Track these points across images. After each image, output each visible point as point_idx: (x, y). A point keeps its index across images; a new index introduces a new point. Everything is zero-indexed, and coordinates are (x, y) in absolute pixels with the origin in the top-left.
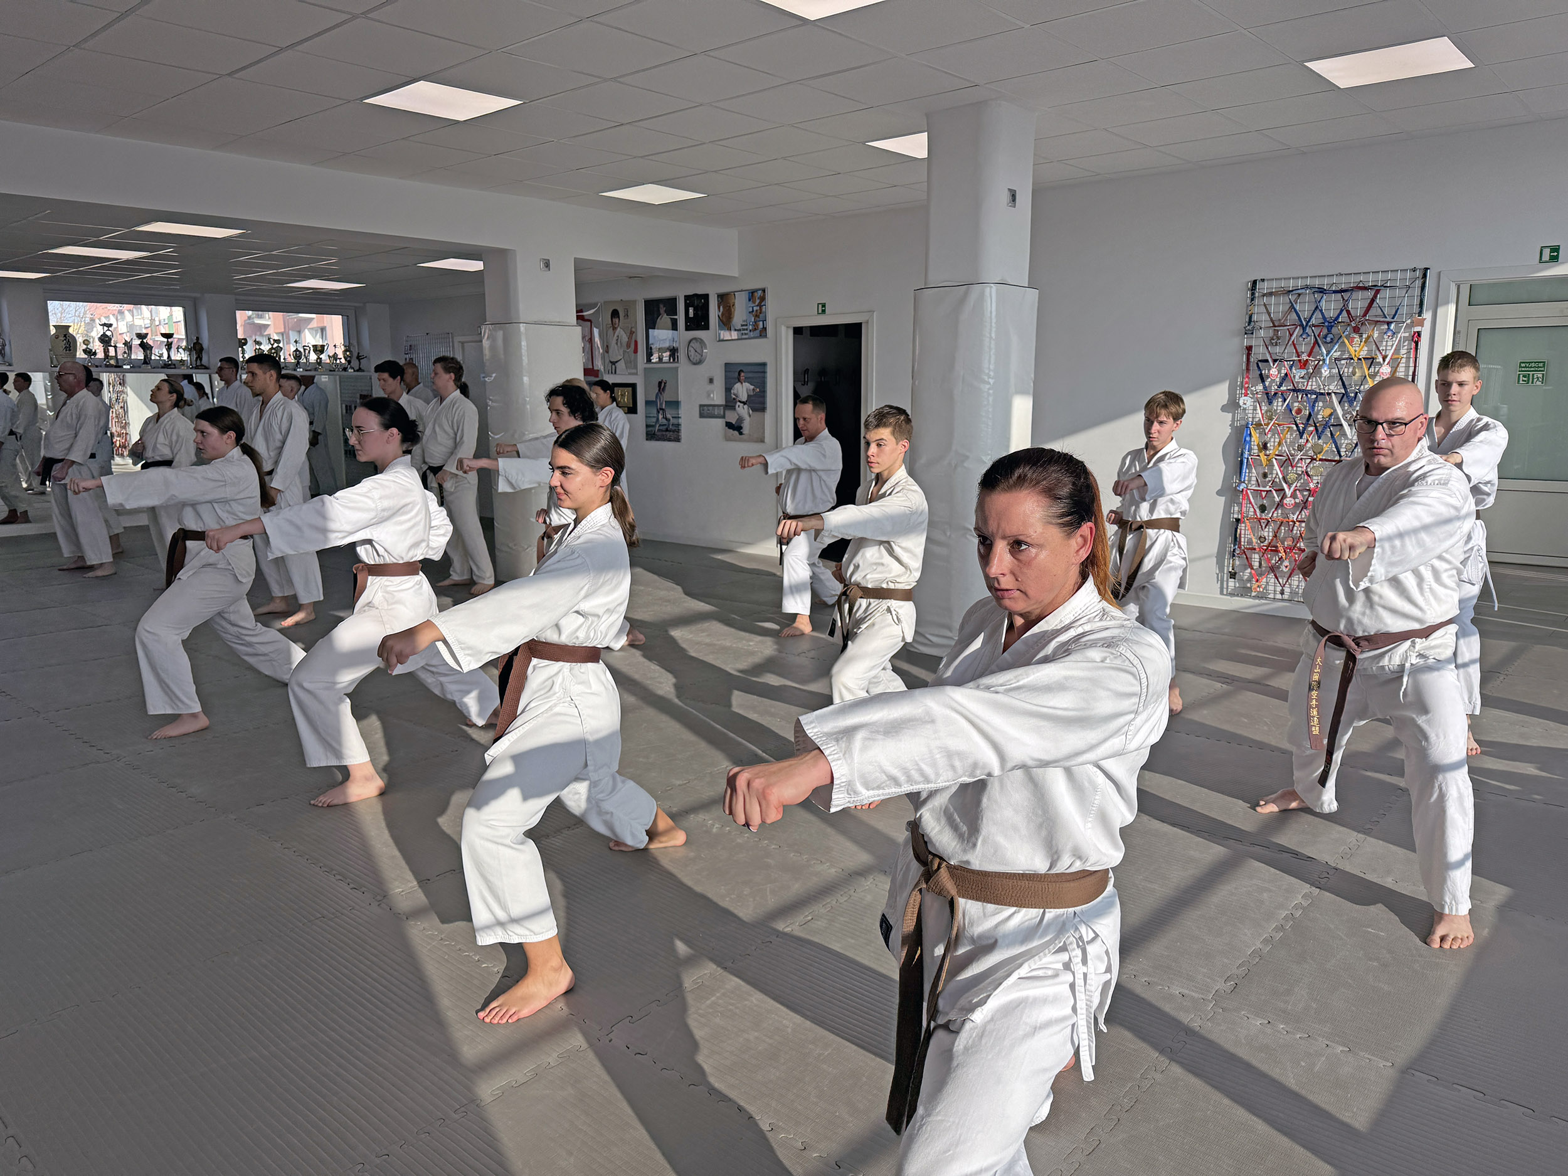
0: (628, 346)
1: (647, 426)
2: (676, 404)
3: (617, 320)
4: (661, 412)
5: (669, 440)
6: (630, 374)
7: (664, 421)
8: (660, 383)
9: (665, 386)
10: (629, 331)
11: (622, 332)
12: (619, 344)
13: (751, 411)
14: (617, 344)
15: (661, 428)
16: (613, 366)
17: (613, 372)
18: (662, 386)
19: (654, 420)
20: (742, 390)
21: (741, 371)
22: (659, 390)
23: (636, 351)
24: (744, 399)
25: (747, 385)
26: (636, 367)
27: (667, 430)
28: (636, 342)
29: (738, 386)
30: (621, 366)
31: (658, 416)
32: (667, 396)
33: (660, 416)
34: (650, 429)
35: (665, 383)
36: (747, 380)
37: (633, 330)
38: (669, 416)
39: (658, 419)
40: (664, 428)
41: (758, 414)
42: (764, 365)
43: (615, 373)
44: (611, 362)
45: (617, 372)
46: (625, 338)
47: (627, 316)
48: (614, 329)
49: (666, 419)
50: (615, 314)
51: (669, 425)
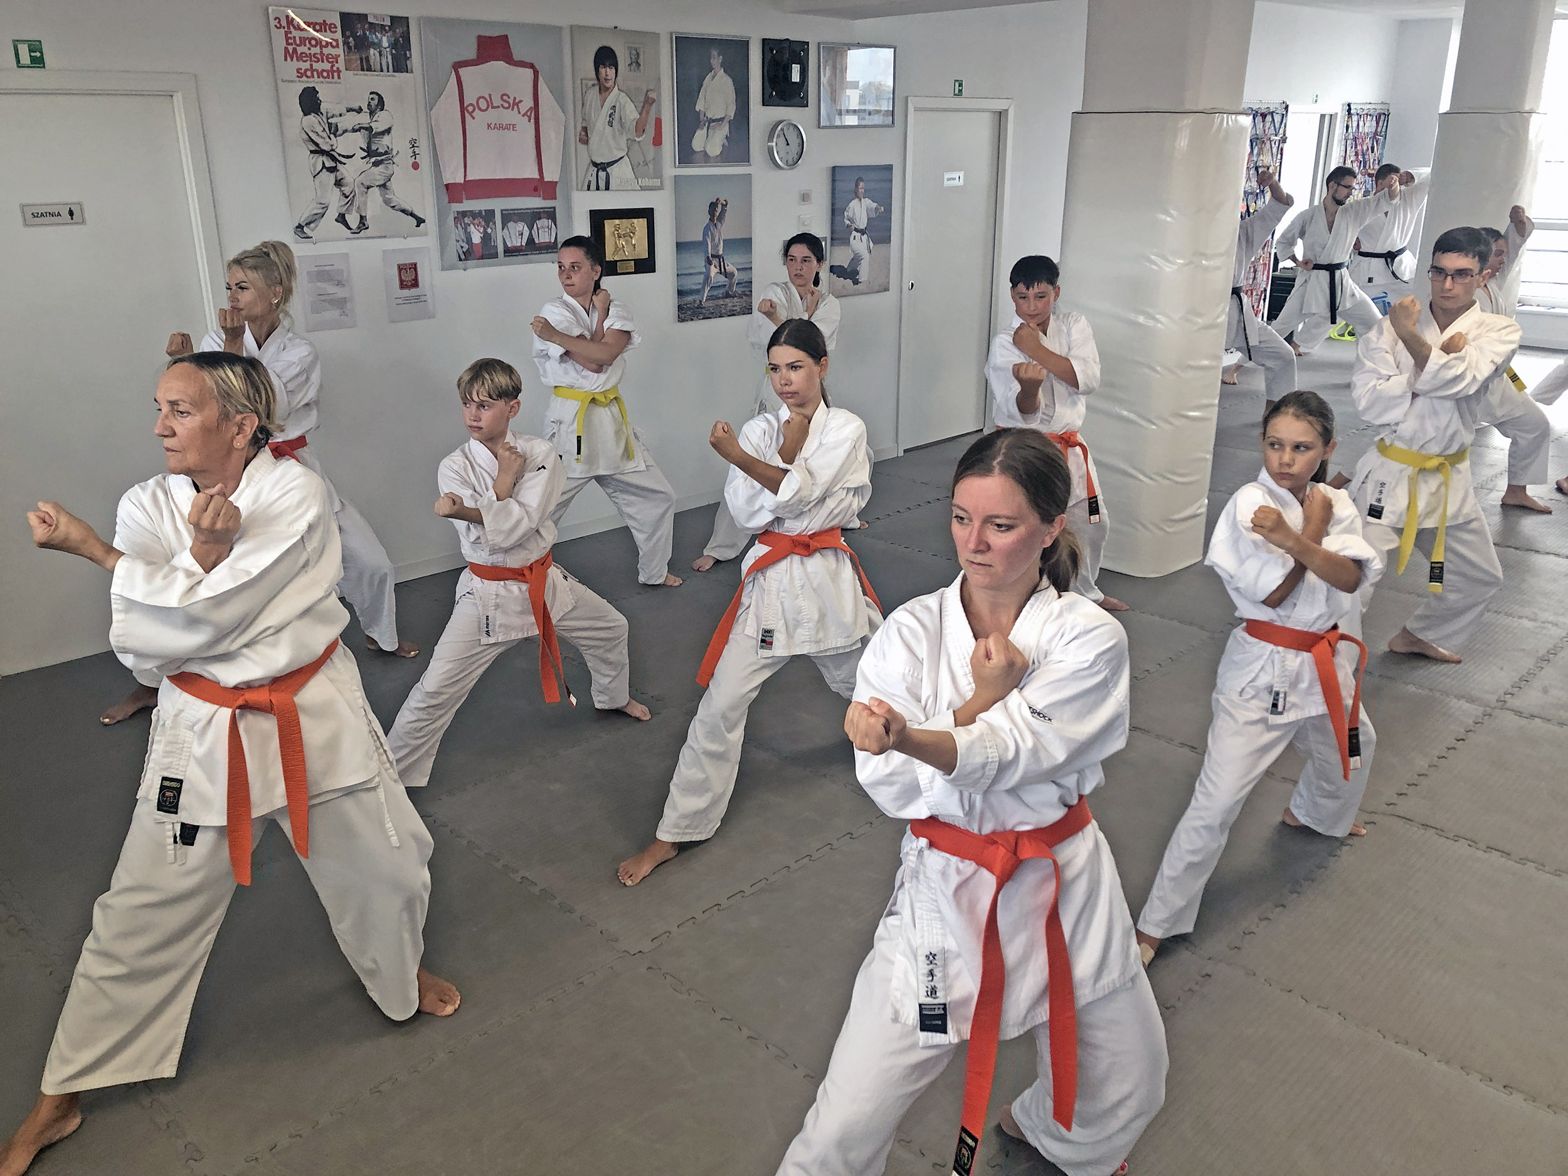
0: (640, 129)
1: (681, 293)
2: (745, 244)
3: (611, 72)
4: (715, 262)
5: (732, 314)
6: (643, 189)
7: (722, 279)
8: (713, 206)
9: (723, 211)
10: (642, 98)
11: (624, 98)
12: (615, 123)
13: (871, 244)
14: (611, 124)
15: (715, 293)
16: (602, 174)
17: (602, 184)
18: (716, 211)
19: (700, 279)
20: (859, 211)
21: (860, 179)
22: (711, 220)
23: (658, 141)
24: (863, 226)
25: (867, 202)
26: (658, 174)
27: (727, 296)
28: (658, 123)
29: (854, 204)
30: (620, 173)
31: (708, 271)
32: (728, 230)
33: (714, 270)
34: (690, 298)
35: (724, 206)
36: (868, 194)
37: (652, 95)
38: (730, 268)
39: (707, 277)
40: (721, 292)
41: (881, 248)
42: (889, 168)
43: (607, 188)
44: (595, 164)
45: (612, 185)
46: (631, 113)
47: (636, 63)
48: (604, 90)
49: (726, 274)
50: (605, 57)
51: (731, 285)
